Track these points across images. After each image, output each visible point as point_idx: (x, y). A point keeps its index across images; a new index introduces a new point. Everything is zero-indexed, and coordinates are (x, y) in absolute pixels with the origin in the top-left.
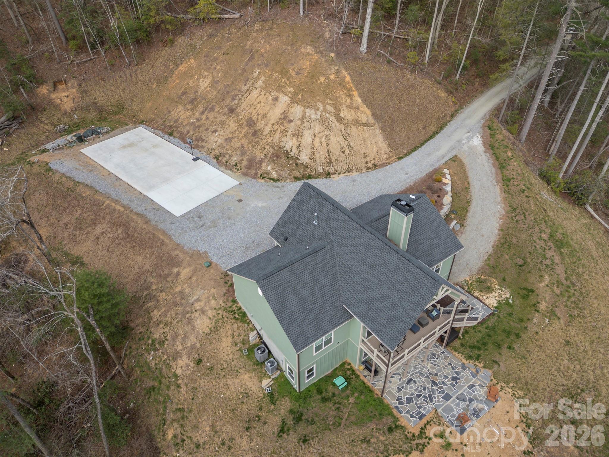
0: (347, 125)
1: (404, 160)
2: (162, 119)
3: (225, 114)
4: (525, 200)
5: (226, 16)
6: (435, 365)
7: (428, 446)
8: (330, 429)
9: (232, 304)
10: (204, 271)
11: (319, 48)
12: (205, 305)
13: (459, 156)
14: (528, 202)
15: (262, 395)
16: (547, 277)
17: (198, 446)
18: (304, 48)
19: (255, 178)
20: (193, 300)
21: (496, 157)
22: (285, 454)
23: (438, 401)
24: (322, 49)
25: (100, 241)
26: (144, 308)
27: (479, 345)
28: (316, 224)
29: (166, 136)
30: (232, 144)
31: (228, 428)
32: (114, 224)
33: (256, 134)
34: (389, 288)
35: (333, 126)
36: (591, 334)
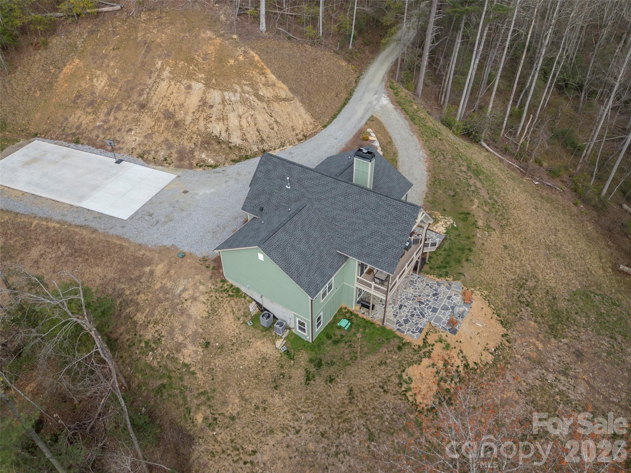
0: (268, 102)
1: (329, 127)
2: (59, 128)
3: (135, 111)
4: (440, 143)
5: (105, 9)
6: (416, 289)
7: (433, 352)
8: (349, 364)
9: (222, 284)
10: (180, 262)
11: (219, 31)
12: (194, 292)
13: (375, 116)
14: (443, 144)
15: (279, 355)
16: (476, 200)
17: (233, 418)
18: (204, 33)
19: (192, 168)
20: (179, 291)
21: (405, 111)
22: (317, 397)
23: (429, 315)
24: (222, 32)
25: (41, 264)
26: (123, 316)
27: (444, 264)
28: (289, 188)
29: (72, 145)
30: (154, 139)
31: (257, 393)
32: (53, 242)
33: (178, 125)
34: (375, 225)
35: (256, 104)
36: (519, 236)
